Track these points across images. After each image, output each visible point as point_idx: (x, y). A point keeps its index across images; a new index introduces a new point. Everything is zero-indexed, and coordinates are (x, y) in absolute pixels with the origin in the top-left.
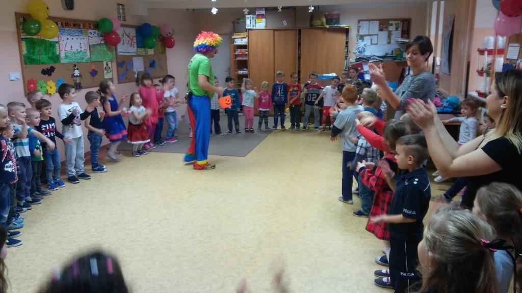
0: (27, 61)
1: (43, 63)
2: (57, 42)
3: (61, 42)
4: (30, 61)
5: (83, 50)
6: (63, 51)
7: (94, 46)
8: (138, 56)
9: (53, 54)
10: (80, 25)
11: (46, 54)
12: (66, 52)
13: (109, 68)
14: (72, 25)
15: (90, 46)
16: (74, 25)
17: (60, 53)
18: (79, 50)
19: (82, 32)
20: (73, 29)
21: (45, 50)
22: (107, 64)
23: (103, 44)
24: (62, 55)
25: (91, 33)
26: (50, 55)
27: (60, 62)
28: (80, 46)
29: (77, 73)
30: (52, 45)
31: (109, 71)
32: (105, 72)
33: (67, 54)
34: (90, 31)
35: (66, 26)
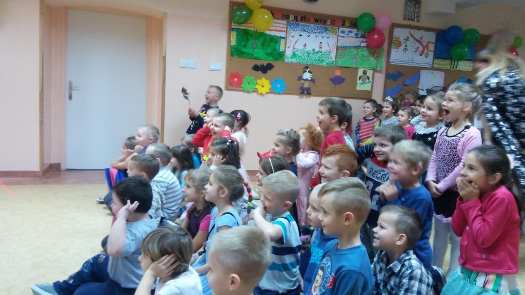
0: (235, 53)
1: (256, 59)
2: (283, 38)
3: (289, 38)
4: (238, 53)
5: (323, 50)
6: (291, 48)
7: (345, 48)
8: (433, 69)
9: (274, 50)
10: (325, 22)
11: (263, 49)
12: (295, 50)
13: (368, 78)
14: (312, 20)
15: (337, 47)
16: (316, 21)
17: (285, 50)
18: (317, 50)
19: (326, 29)
20: (312, 25)
21: (263, 44)
22: (365, 73)
23: (364, 47)
24: (289, 53)
25: (343, 32)
26: (269, 50)
27: (283, 60)
28: (320, 45)
29: (307, 76)
30: (275, 40)
31: (367, 81)
32: (359, 82)
33: (297, 53)
34: (342, 29)
35: (302, 20)
